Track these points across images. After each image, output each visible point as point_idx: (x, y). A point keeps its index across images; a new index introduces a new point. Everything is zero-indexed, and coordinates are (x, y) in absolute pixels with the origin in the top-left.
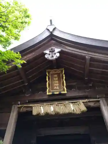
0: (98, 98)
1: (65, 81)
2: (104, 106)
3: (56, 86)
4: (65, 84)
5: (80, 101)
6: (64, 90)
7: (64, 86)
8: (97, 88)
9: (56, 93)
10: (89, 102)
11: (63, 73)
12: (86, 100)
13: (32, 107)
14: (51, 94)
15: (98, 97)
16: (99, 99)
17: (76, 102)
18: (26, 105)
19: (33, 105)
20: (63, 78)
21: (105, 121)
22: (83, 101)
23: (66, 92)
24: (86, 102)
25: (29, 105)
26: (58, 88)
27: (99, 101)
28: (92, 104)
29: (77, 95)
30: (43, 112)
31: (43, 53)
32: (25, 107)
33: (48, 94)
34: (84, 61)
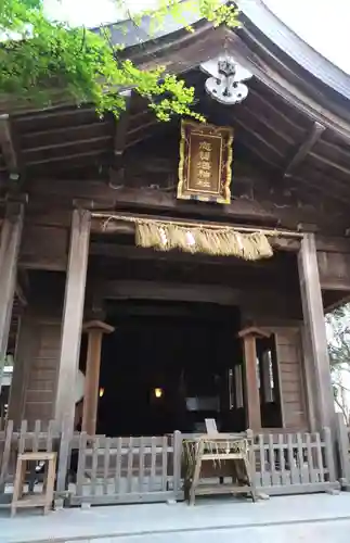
0: (300, 231)
1: (229, 170)
2: (310, 251)
3: (203, 179)
4: (229, 178)
5: (261, 231)
6: (224, 195)
7: (224, 184)
8: (300, 205)
9: (202, 198)
10: (281, 236)
11: (230, 143)
12: (274, 232)
13: (134, 225)
14: (188, 197)
15: (300, 227)
16: (302, 234)
17: (251, 232)
18: (117, 217)
19: (140, 221)
20: (225, 159)
21: (301, 283)
22: (268, 232)
23: (228, 201)
24: (274, 236)
25: (126, 218)
26: (207, 184)
27: (300, 239)
28: (283, 243)
29: (254, 213)
30: (165, 241)
31: (198, 67)
32: (113, 220)
33: (179, 196)
34: (302, 130)
